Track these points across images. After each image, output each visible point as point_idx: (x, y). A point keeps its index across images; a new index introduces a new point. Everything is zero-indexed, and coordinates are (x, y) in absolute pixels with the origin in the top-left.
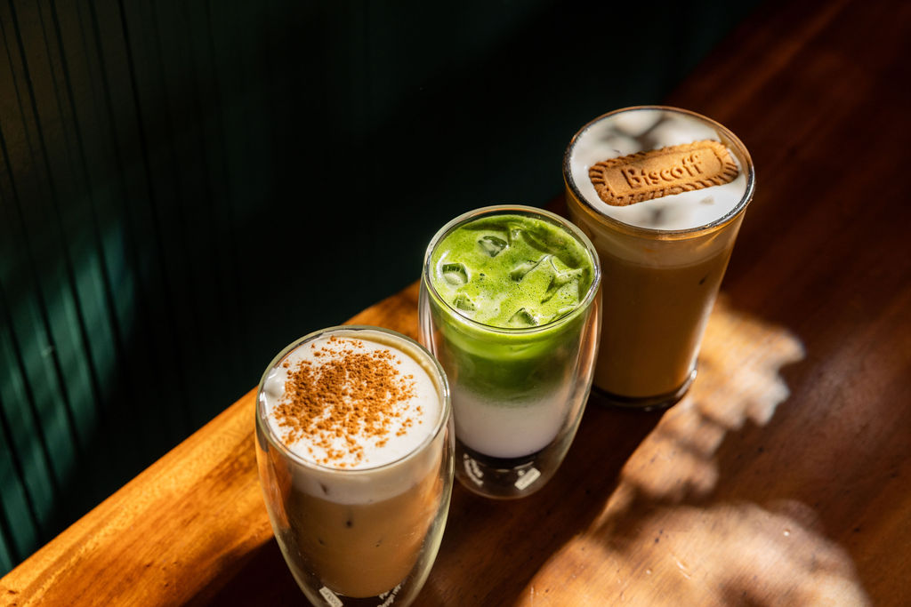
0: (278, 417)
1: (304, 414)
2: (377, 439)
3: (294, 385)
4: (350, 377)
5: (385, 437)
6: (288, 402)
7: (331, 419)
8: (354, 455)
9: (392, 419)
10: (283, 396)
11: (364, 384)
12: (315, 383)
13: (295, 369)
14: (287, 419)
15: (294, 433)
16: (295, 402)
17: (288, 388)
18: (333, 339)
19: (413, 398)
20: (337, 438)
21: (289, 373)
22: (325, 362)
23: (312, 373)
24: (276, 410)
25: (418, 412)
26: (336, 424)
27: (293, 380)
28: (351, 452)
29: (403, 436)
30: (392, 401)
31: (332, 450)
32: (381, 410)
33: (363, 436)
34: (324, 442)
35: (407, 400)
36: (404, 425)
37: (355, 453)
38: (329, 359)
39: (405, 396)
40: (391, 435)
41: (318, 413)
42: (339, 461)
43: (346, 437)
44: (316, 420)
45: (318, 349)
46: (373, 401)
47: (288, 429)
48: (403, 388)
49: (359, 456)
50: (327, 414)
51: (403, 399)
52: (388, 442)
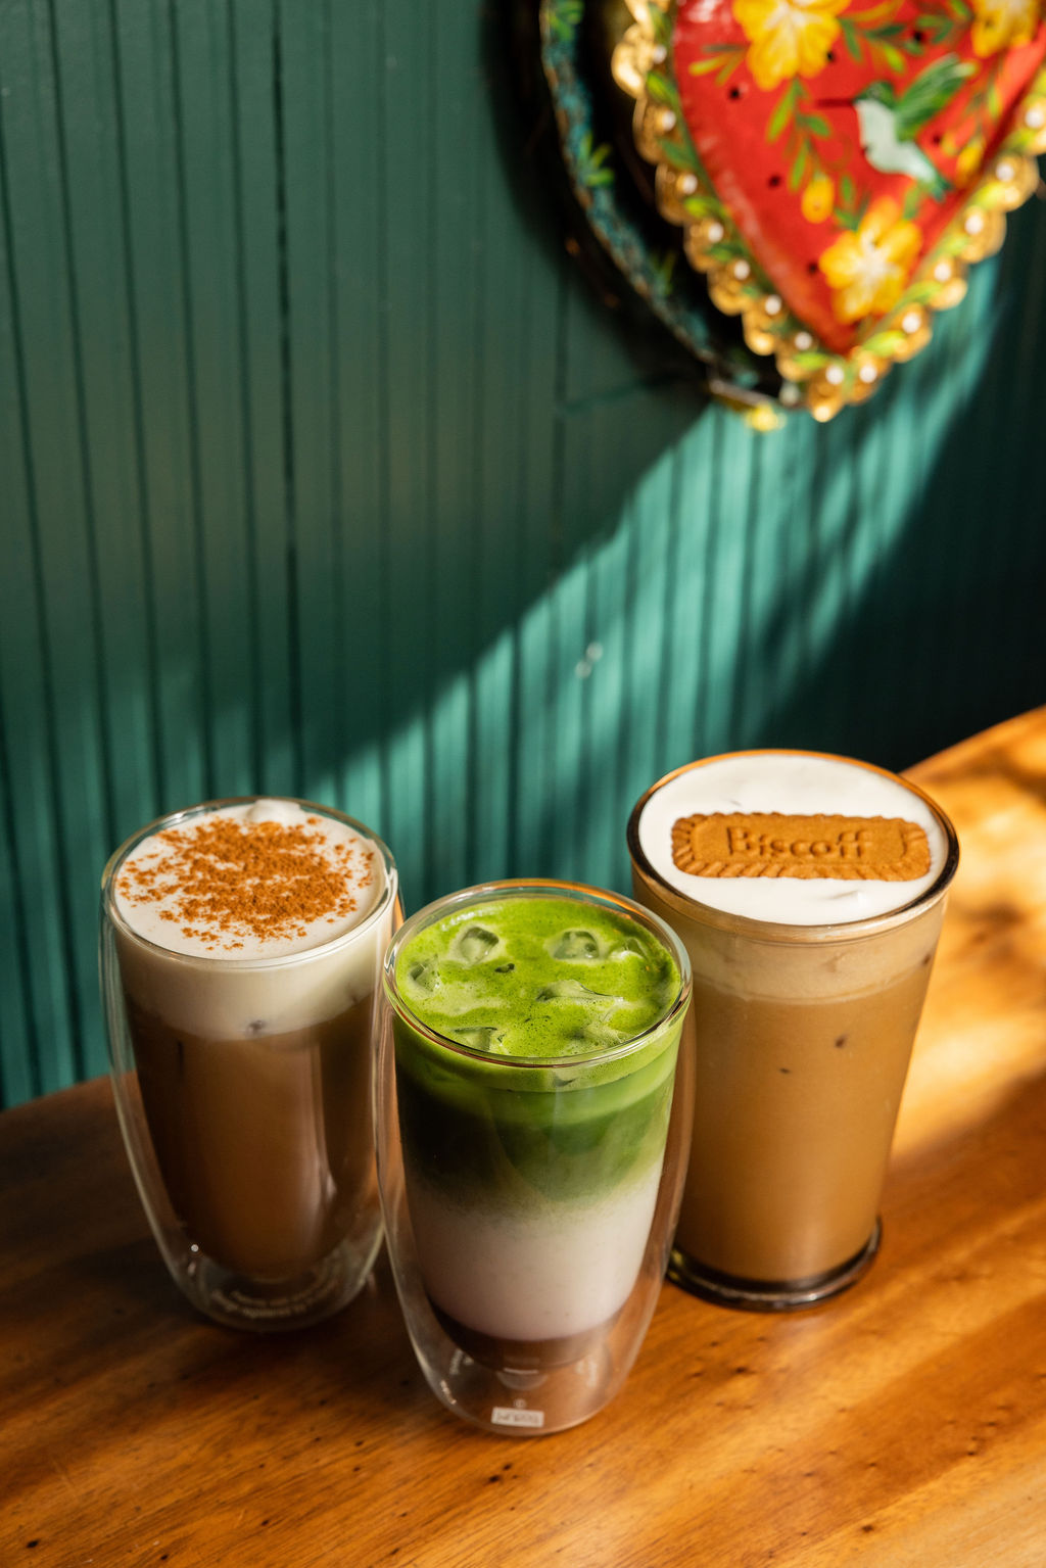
0: (212, 824)
1: (223, 847)
2: (177, 911)
3: (277, 833)
4: (297, 881)
5: (182, 919)
6: (244, 831)
7: (211, 870)
8: (144, 893)
9: (216, 924)
10: (252, 823)
11: (285, 894)
12: (282, 851)
13: (308, 831)
14: (211, 834)
15: (185, 841)
16: (244, 838)
17: (266, 826)
18: (369, 859)
19: (260, 939)
20: (177, 877)
21: (298, 827)
22: (325, 856)
23: (303, 847)
24: (227, 822)
25: (229, 944)
26: (204, 875)
27: (287, 831)
28: (149, 891)
29: (184, 935)
30: (251, 921)
31: (154, 874)
32: (233, 913)
33: (182, 899)
34: (169, 867)
35: (253, 934)
36: (204, 934)
37: (150, 895)
38: (332, 858)
39: (263, 931)
40: (184, 923)
41: (225, 858)
42: (132, 880)
43: (180, 886)
44: (211, 858)
45: (348, 847)
46: (250, 904)
47: (193, 835)
48: (280, 929)
49: (143, 899)
50: (221, 866)
51: (256, 929)
52: (170, 923)
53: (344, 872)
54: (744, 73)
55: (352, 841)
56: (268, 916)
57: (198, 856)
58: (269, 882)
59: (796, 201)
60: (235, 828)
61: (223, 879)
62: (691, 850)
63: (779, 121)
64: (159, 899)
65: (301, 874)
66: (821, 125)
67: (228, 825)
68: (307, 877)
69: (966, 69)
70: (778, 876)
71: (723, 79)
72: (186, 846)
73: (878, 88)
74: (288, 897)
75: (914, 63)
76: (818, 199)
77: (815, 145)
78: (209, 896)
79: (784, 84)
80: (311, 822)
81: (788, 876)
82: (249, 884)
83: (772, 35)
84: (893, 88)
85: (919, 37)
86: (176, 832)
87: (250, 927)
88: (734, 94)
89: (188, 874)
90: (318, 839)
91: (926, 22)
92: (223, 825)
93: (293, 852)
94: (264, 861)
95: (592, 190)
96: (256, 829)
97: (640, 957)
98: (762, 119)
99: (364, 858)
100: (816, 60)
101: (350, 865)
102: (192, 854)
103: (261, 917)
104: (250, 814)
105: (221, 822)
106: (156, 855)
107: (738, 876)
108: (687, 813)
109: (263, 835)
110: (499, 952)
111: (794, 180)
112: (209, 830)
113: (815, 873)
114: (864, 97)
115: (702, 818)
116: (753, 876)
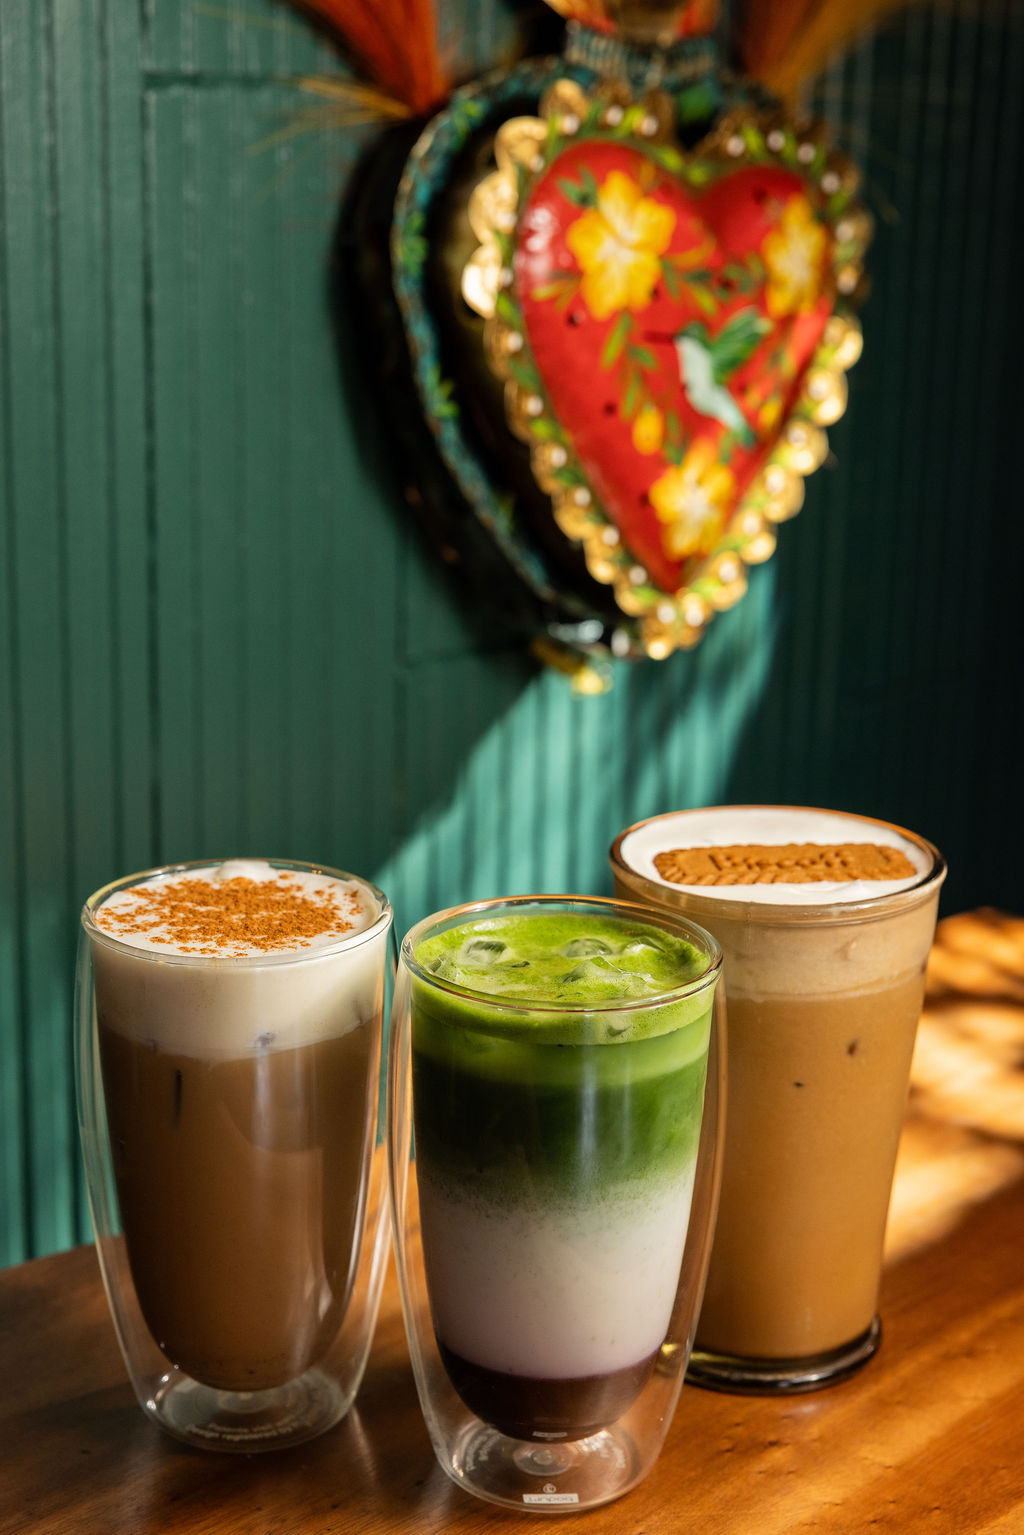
0: (180, 883)
1: (197, 897)
2: (167, 937)
3: (250, 887)
4: (284, 914)
5: (175, 941)
6: (216, 887)
7: (192, 912)
8: (128, 928)
9: (212, 943)
10: (223, 880)
11: (276, 923)
12: (261, 897)
13: (281, 884)
14: (181, 890)
15: (158, 895)
16: (219, 891)
17: (238, 880)
18: (354, 895)
19: (263, 951)
20: (157, 917)
21: (271, 882)
22: (307, 897)
23: (281, 894)
24: (195, 880)
25: (233, 954)
26: (186, 915)
27: (261, 884)
28: (133, 926)
29: (181, 951)
30: (248, 940)
31: (132, 916)
32: (227, 936)
33: (170, 929)
34: (146, 911)
35: (254, 948)
36: (202, 950)
37: (135, 928)
38: (316, 899)
39: (263, 945)
40: (178, 944)
41: (203, 903)
42: (112, 920)
43: (163, 922)
44: (189, 904)
45: (328, 891)
46: (242, 930)
47: (163, 892)
48: (281, 943)
49: (128, 931)
50: (203, 909)
51: (256, 944)
52: (163, 944)
53: (331, 907)
54: (579, 301)
55: (331, 887)
56: (266, 936)
57: (174, 903)
58: (255, 916)
59: (627, 431)
60: (206, 885)
61: (208, 916)
62: (679, 869)
63: (612, 349)
64: (145, 930)
65: (287, 909)
66: (648, 358)
67: (197, 883)
68: (295, 912)
69: (764, 326)
70: (773, 882)
71: (563, 305)
72: (158, 898)
73: (694, 328)
74: (280, 925)
75: (725, 310)
76: (648, 430)
77: (646, 378)
78: (197, 927)
79: (616, 315)
80: (283, 877)
81: (782, 882)
82: (236, 918)
83: (603, 268)
84: (709, 331)
85: (727, 285)
86: (145, 889)
87: (250, 944)
88: (571, 320)
89: (169, 914)
90: (295, 889)
91: (732, 272)
92: (192, 884)
93: (273, 898)
94: (245, 904)
95: (442, 420)
96: (228, 884)
97: (655, 950)
98: (596, 346)
99: (349, 898)
100: (641, 295)
101: (335, 902)
102: (168, 902)
103: (259, 937)
104: (218, 873)
105: (190, 882)
106: (131, 904)
107: (732, 884)
108: (667, 848)
109: (237, 888)
110: (509, 955)
111: (627, 406)
112: (179, 887)
113: (808, 879)
114: (685, 334)
115: (682, 851)
116: (748, 883)
